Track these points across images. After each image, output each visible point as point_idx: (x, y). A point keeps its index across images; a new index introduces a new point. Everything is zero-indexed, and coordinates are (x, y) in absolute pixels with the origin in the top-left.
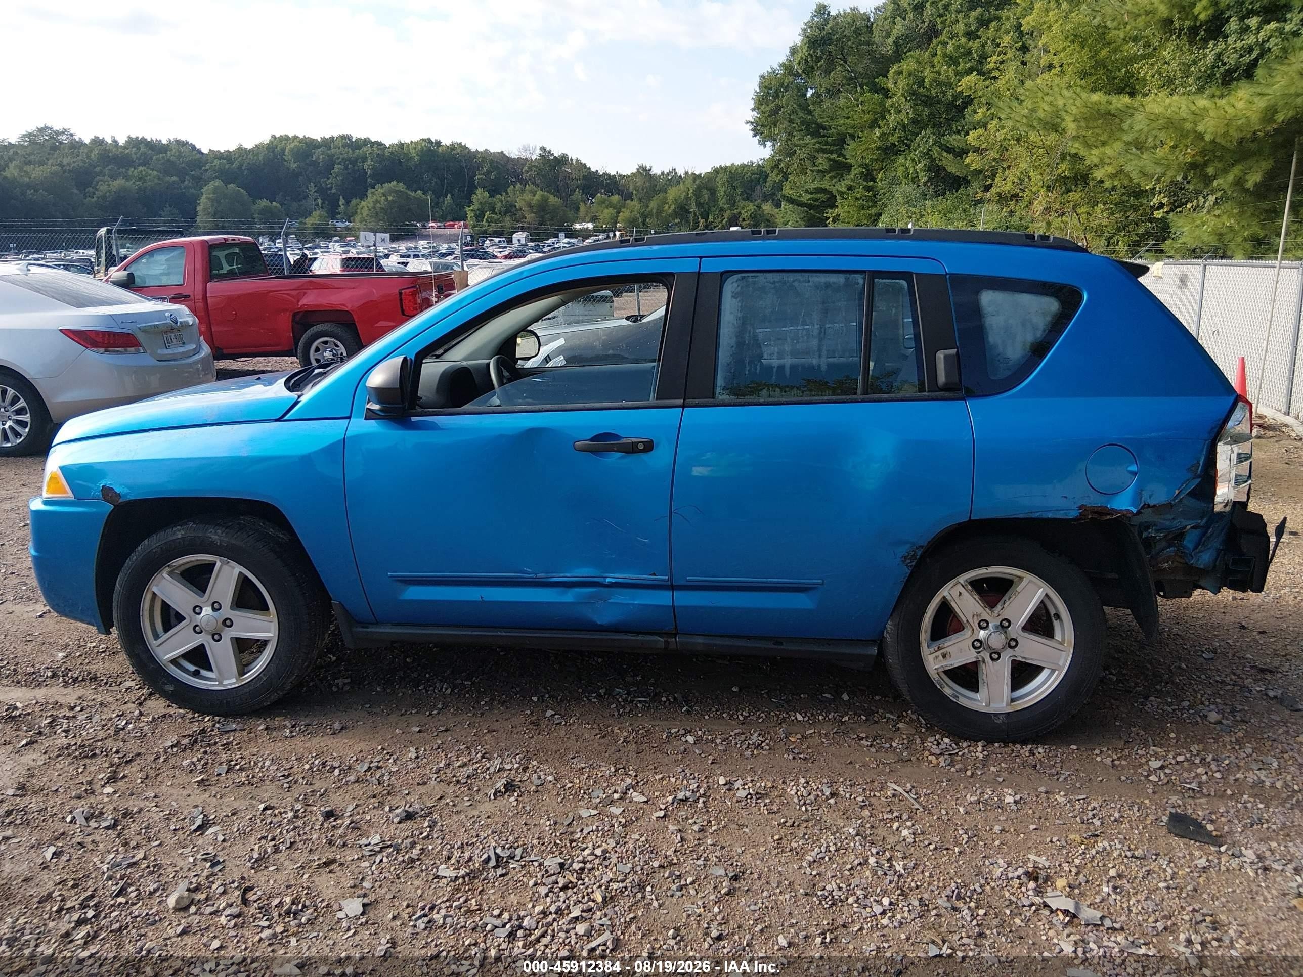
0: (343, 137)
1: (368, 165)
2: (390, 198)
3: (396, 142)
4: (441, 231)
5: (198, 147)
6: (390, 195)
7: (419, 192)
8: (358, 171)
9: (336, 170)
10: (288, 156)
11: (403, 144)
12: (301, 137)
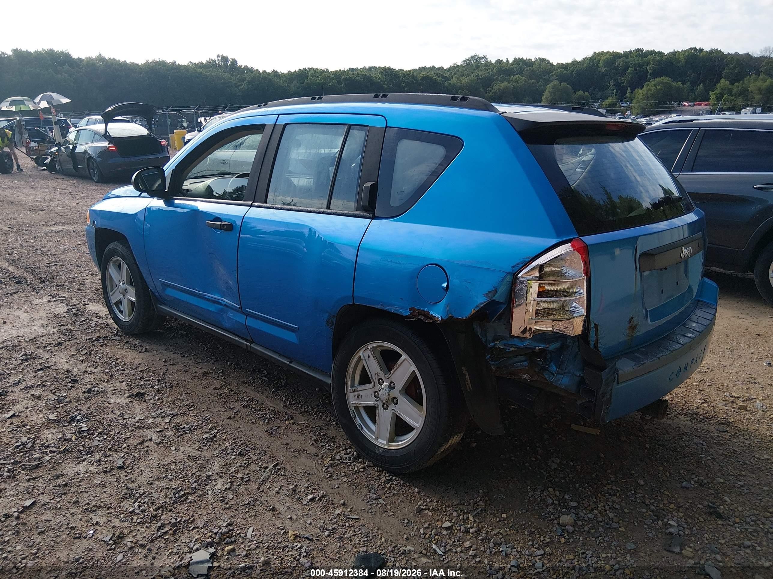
0: (638, 50)
1: (649, 68)
2: (658, 87)
3: (671, 51)
4: (690, 108)
5: (551, 62)
6: (659, 85)
7: (680, 83)
8: (643, 71)
9: (629, 71)
10: (601, 64)
11: (676, 52)
12: (611, 52)
